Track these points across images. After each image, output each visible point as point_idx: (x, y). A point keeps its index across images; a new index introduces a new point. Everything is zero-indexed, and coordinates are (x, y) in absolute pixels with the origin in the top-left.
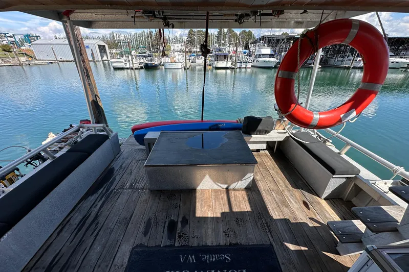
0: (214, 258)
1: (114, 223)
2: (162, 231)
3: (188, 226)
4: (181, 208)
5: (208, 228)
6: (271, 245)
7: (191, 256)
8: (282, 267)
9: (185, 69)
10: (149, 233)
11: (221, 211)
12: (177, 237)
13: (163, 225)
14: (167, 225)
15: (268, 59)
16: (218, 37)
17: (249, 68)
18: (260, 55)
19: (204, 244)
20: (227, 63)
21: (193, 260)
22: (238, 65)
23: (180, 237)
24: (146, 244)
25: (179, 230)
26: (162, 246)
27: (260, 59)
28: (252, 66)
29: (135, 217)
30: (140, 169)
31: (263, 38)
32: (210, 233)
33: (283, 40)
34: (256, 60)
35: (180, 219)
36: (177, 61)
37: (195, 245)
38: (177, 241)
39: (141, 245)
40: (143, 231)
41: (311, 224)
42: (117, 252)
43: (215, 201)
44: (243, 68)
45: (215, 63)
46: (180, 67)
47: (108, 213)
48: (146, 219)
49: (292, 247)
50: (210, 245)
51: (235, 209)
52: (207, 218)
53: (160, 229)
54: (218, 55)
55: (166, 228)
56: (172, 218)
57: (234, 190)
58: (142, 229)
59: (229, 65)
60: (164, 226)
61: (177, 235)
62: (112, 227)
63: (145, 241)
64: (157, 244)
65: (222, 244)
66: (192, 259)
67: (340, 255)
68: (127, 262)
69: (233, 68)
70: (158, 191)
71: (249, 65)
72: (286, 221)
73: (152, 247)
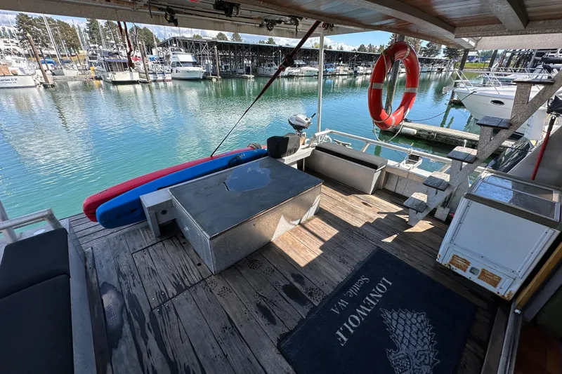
0: (357, 287)
1: (216, 346)
2: (287, 304)
3: (306, 280)
4: (279, 268)
5: (324, 268)
6: (378, 247)
7: (340, 302)
8: (398, 257)
9: (45, 87)
10: (276, 318)
11: (319, 246)
12: (309, 298)
13: (281, 298)
14: (285, 295)
15: (191, 68)
16: (90, 33)
17: (170, 81)
18: (178, 63)
19: (337, 283)
20: (131, 75)
21: (345, 304)
22: (151, 77)
23: (310, 294)
24: (287, 331)
25: (303, 291)
26: (305, 317)
27: (179, 68)
28: (173, 79)
29: (236, 317)
30: (164, 260)
31: (175, 40)
32: (331, 271)
33: (204, 45)
34: (174, 70)
35: (292, 280)
36: (19, 73)
37: (331, 290)
38: (312, 301)
39: (283, 337)
40: (266, 322)
41: (383, 217)
42: (263, 368)
43: (304, 241)
44: (160, 81)
45: (110, 74)
46: (33, 84)
47: (187, 343)
48: (253, 308)
49: (389, 240)
50: (342, 280)
51: (327, 238)
52: (314, 260)
53: (283, 304)
54: (110, 63)
55: (288, 299)
56: (283, 284)
57: (309, 220)
58: (262, 321)
59: (136, 77)
60: (284, 298)
61: (307, 296)
62: (219, 352)
63: (281, 329)
64: (298, 320)
65: (349, 272)
66: (343, 303)
67: (412, 227)
68: (288, 366)
69: (145, 82)
70: (228, 268)
71: (169, 77)
72: (367, 224)
73: (296, 327)
